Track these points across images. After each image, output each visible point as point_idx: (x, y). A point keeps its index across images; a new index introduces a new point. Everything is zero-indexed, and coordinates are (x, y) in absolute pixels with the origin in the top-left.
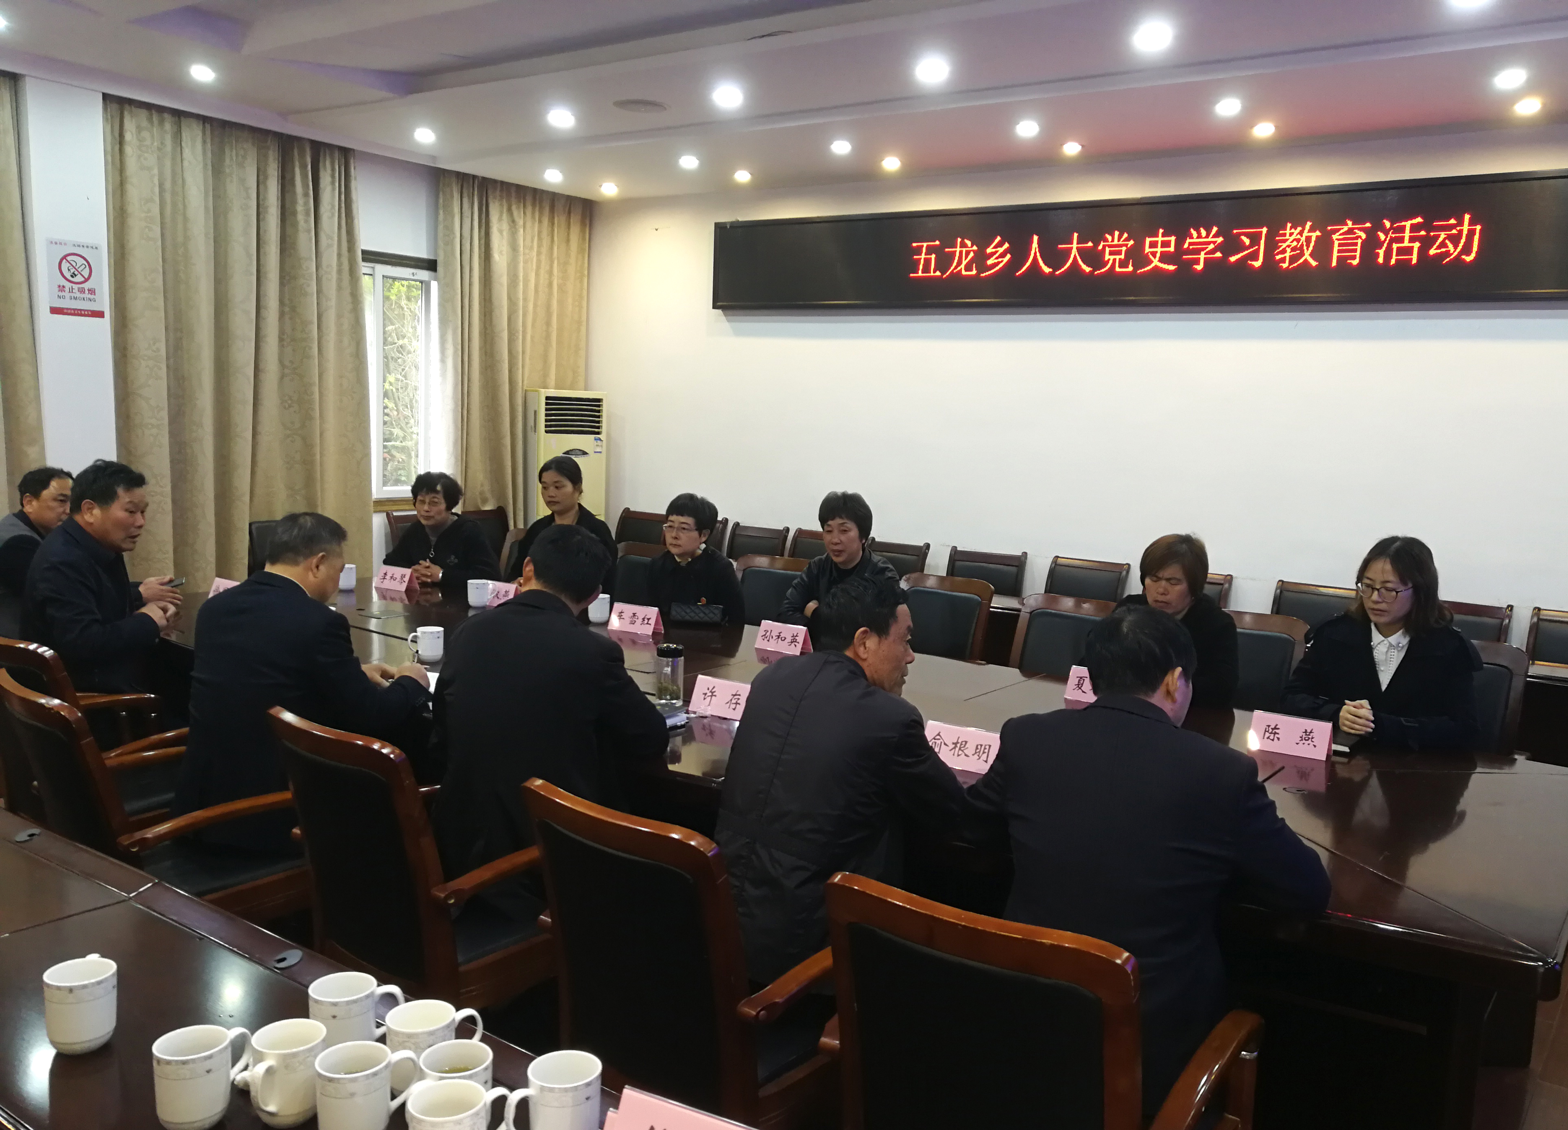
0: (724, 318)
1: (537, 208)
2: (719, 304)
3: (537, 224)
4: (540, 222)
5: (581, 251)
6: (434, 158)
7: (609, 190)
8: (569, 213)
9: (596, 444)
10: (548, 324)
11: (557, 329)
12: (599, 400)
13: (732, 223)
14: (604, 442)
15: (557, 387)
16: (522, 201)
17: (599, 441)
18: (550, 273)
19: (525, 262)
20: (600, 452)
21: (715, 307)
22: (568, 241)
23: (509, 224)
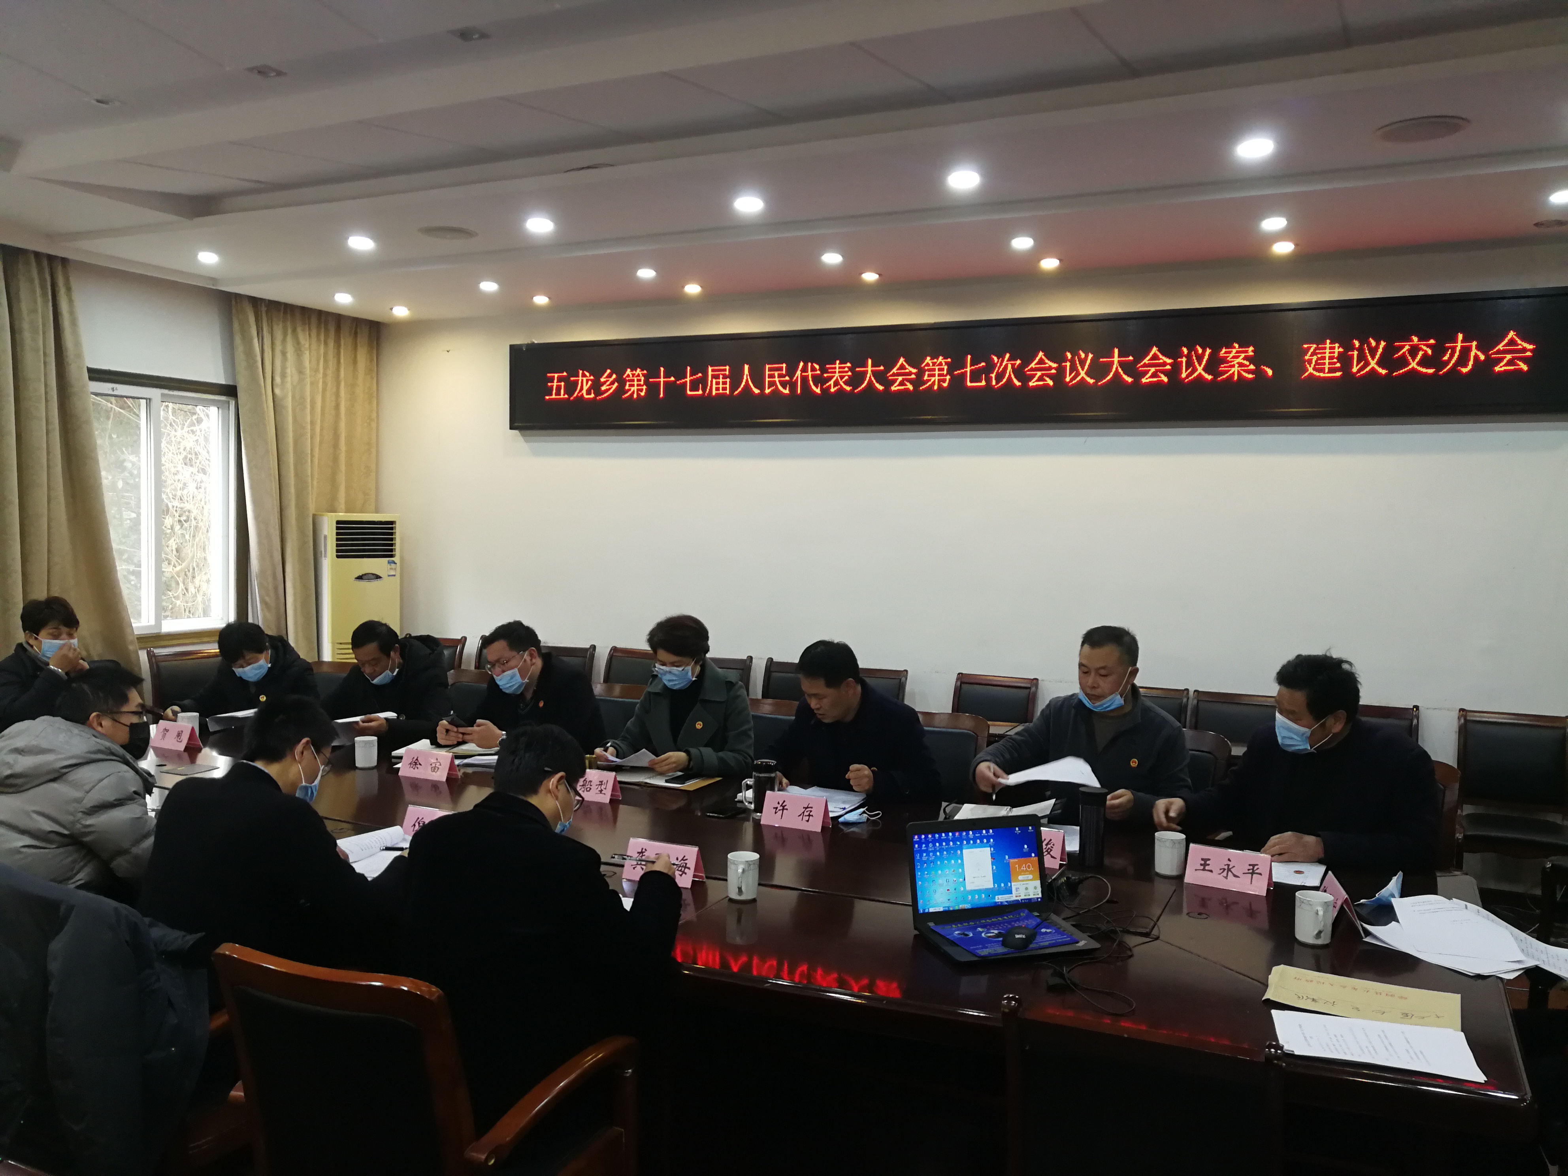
0: (521, 439)
1: (323, 330)
2: (516, 424)
3: (322, 346)
4: (326, 343)
5: (369, 371)
6: (213, 280)
7: (401, 312)
8: (356, 334)
9: (389, 567)
10: (336, 446)
11: (346, 451)
12: (392, 523)
13: (528, 345)
14: (398, 564)
15: (348, 511)
16: (307, 322)
17: (392, 565)
18: (337, 395)
19: (312, 384)
20: (394, 575)
21: (512, 427)
22: (355, 362)
23: (294, 347)
